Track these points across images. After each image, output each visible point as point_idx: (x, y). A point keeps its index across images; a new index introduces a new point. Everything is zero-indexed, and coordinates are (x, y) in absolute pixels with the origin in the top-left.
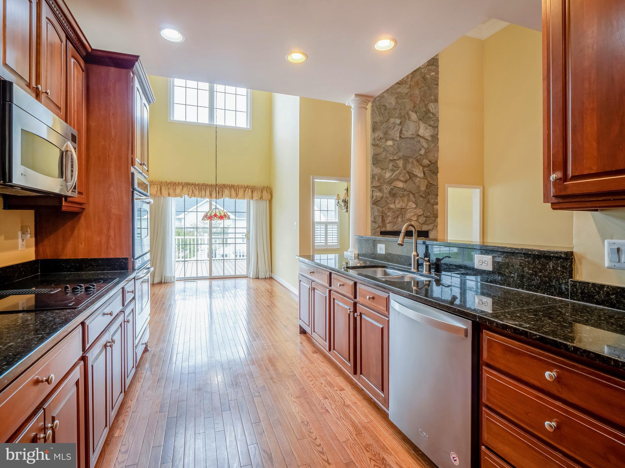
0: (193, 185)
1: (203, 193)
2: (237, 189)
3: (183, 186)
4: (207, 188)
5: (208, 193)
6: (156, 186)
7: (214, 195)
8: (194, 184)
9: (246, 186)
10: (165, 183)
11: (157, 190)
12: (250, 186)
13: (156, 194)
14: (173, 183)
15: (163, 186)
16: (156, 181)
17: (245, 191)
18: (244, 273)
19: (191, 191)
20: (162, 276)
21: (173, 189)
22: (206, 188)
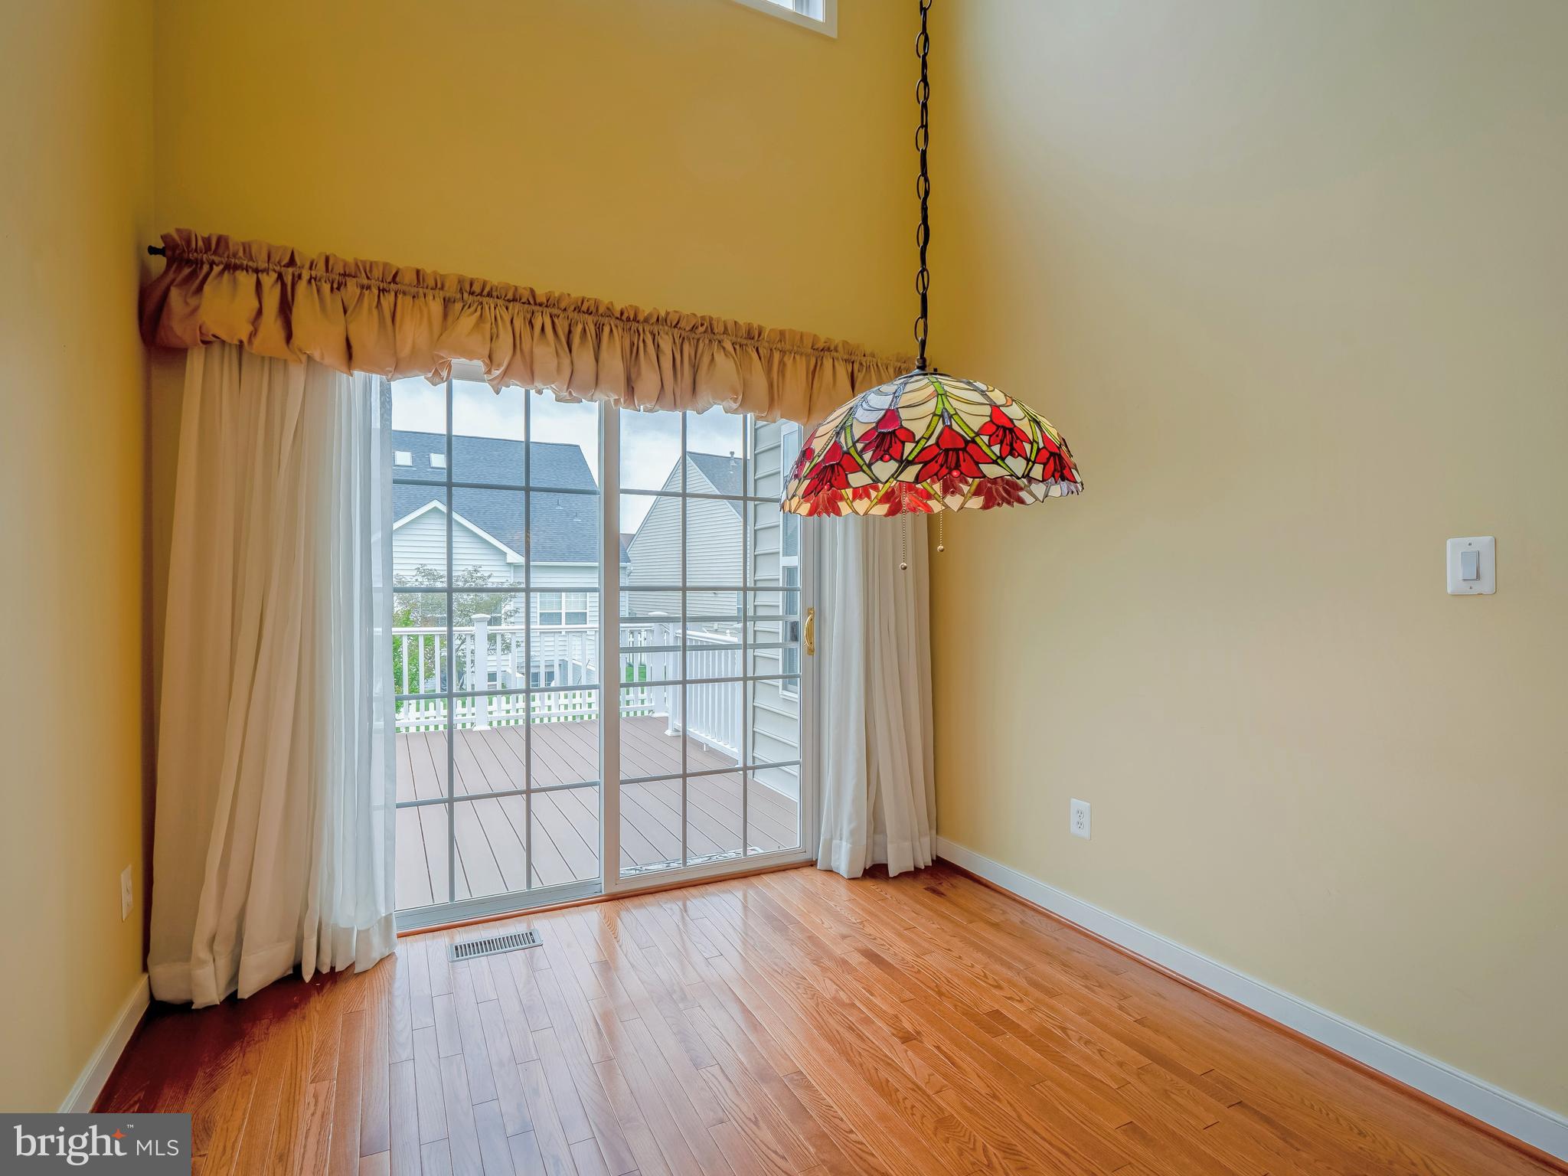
0: (514, 300)
1: (584, 358)
2: (777, 356)
3: (447, 302)
4: (607, 329)
5: (614, 361)
6: (246, 280)
7: (648, 379)
8: (526, 295)
9: (821, 345)
10: (322, 265)
11: (260, 312)
12: (840, 348)
13: (253, 335)
14: (377, 273)
15: (302, 286)
16: (247, 247)
17: (813, 373)
18: (791, 841)
19: (506, 339)
20: (300, 926)
21: (375, 312)
22: (599, 329)
